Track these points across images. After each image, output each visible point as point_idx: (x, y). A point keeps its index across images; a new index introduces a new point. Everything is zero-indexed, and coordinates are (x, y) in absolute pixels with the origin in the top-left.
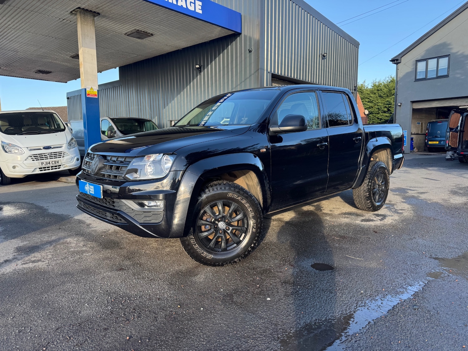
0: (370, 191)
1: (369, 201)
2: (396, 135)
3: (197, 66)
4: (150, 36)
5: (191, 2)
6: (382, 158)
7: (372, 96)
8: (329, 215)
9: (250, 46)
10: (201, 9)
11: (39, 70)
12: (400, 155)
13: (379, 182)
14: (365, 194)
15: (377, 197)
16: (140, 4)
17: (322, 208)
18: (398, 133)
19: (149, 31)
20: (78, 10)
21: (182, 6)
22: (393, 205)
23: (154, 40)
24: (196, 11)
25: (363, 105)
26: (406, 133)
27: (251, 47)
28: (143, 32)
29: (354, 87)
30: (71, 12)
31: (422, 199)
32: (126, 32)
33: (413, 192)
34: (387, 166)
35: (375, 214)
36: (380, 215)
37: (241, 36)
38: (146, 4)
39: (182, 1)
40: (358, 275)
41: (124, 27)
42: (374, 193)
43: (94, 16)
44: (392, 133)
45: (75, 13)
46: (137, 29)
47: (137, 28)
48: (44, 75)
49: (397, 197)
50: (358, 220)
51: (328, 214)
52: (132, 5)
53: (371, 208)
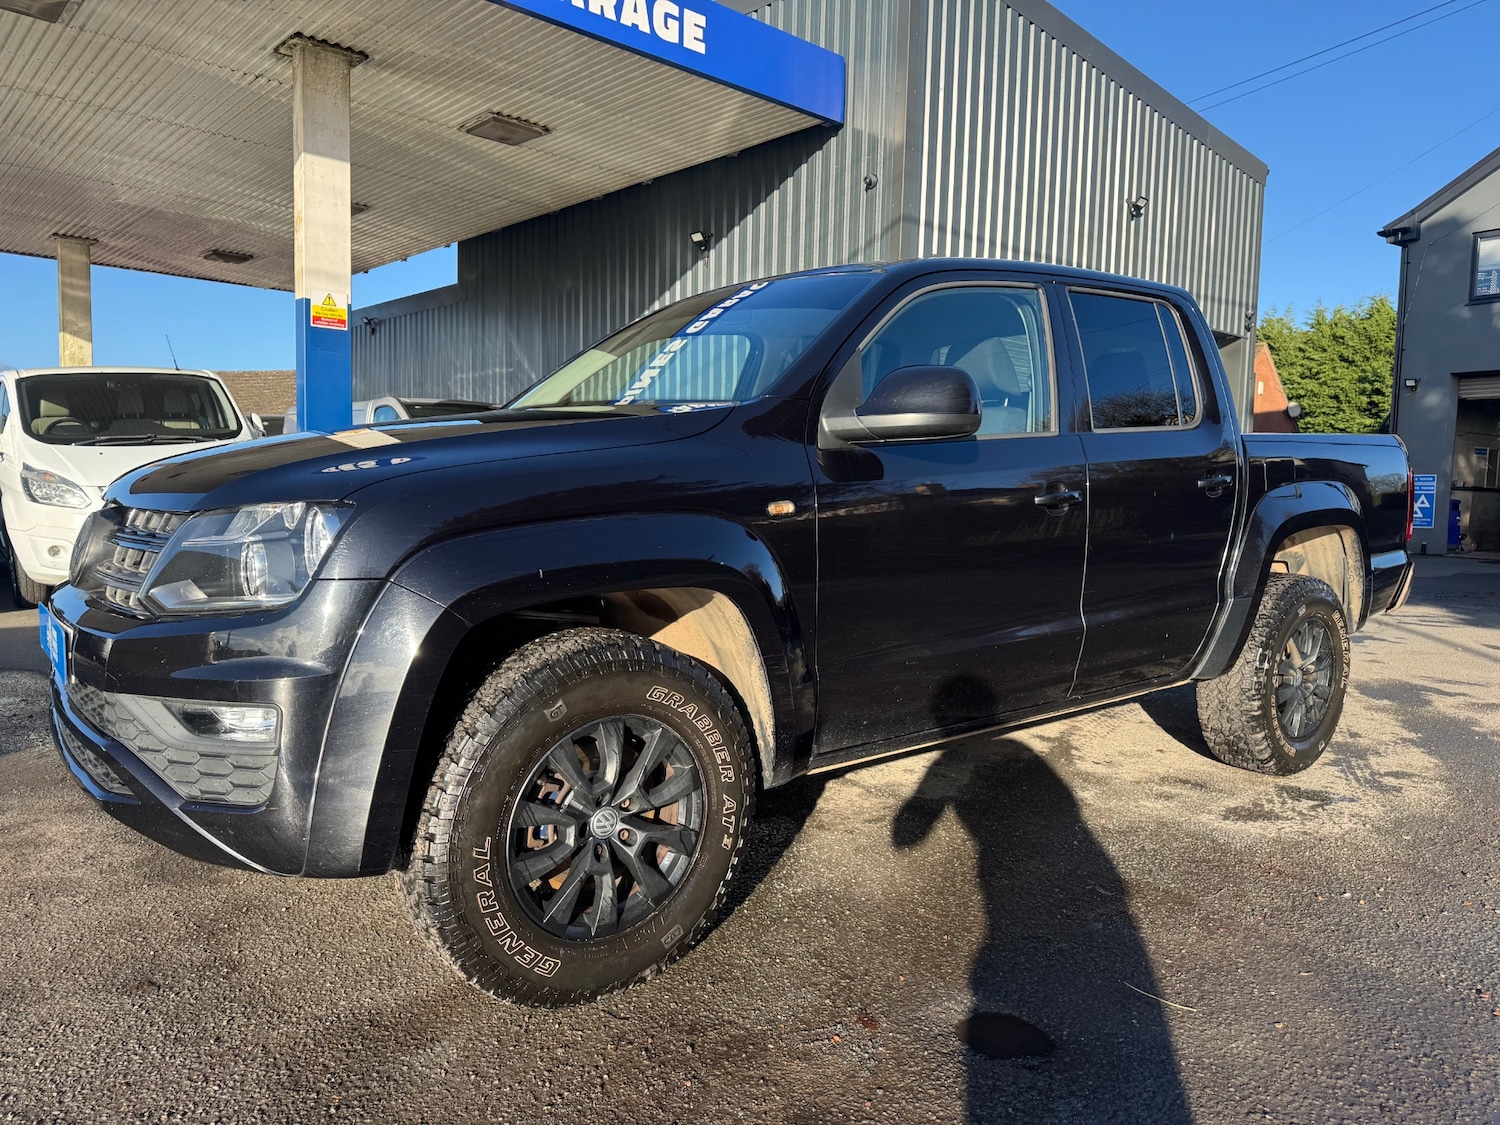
0: (1264, 696)
1: (1260, 736)
2: (1383, 482)
3: (697, 237)
4: (541, 134)
5: (667, 15)
6: (1323, 563)
7: (1316, 357)
8: (1100, 781)
9: (872, 166)
10: (701, 38)
11: (214, 248)
12: (1398, 558)
13: (1302, 657)
14: (1244, 707)
15: (1297, 718)
16: (491, 19)
17: (1074, 752)
18: (1393, 475)
19: (534, 116)
20: (295, 41)
21: (635, 26)
22: (1362, 754)
23: (556, 150)
24: (685, 45)
25: (1282, 386)
26: (1435, 484)
27: (873, 170)
28: (515, 121)
29: (1246, 316)
30: (276, 50)
31: (1484, 735)
32: (460, 120)
33: (1450, 700)
34: (1341, 599)
35: (1283, 788)
36: (1306, 792)
37: (842, 136)
38: (511, 19)
39: (635, 11)
40: (1159, 1099)
41: (452, 104)
42: (1285, 703)
43: (351, 65)
44: (1370, 474)
45: (288, 52)
46: (495, 110)
47: (495, 105)
48: (231, 265)
49: (1384, 717)
50: (1210, 812)
51: (1093, 775)
52: (466, 23)
53: (1268, 760)
